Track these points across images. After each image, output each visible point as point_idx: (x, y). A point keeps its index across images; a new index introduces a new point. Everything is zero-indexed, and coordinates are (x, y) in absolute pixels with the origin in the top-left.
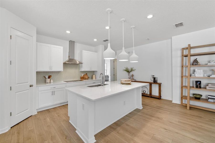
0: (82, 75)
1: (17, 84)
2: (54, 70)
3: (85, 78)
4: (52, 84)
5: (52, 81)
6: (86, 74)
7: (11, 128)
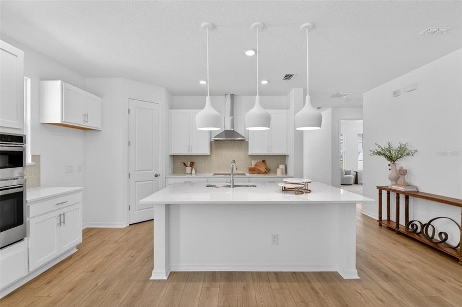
0: (253, 164)
1: (138, 171)
2: (194, 152)
3: (258, 170)
4: (193, 176)
5: (194, 171)
6: (264, 161)
7: (130, 225)
